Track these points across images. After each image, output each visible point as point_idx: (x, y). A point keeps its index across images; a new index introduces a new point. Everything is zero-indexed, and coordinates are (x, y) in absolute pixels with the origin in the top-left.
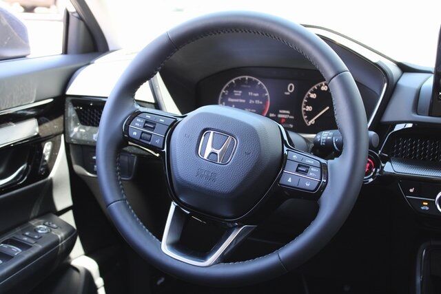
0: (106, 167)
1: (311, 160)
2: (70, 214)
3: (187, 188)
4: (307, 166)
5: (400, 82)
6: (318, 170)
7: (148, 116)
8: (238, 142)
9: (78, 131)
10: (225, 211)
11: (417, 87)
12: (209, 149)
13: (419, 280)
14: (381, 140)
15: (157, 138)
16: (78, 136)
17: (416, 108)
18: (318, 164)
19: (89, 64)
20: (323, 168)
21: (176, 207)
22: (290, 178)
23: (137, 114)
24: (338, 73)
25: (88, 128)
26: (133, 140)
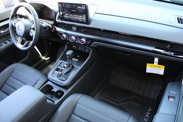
21: (20, 38)
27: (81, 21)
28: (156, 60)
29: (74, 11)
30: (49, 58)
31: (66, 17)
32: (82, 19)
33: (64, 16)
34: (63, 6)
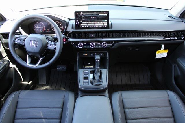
0: (12, 50)
1: (53, 43)
2: (7, 57)
3: (30, 52)
4: (52, 45)
5: (69, 23)
6: (54, 45)
7: (19, 39)
8: (38, 42)
9: (4, 40)
10: (38, 55)
11: (72, 24)
12: (32, 44)
13: (78, 60)
14: (66, 36)
15: (21, 43)
16: (4, 41)
17: (72, 28)
18: (54, 44)
19: (2, 25)
20: (55, 45)
21: (29, 56)
22: (49, 47)
23: (16, 38)
24: (55, 26)
25: (6, 39)
26: (16, 44)
27: (101, 26)
28: (163, 46)
29: (94, 18)
30: (31, 82)
31: (83, 26)
32: (103, 24)
33: (81, 24)
34: (81, 15)
